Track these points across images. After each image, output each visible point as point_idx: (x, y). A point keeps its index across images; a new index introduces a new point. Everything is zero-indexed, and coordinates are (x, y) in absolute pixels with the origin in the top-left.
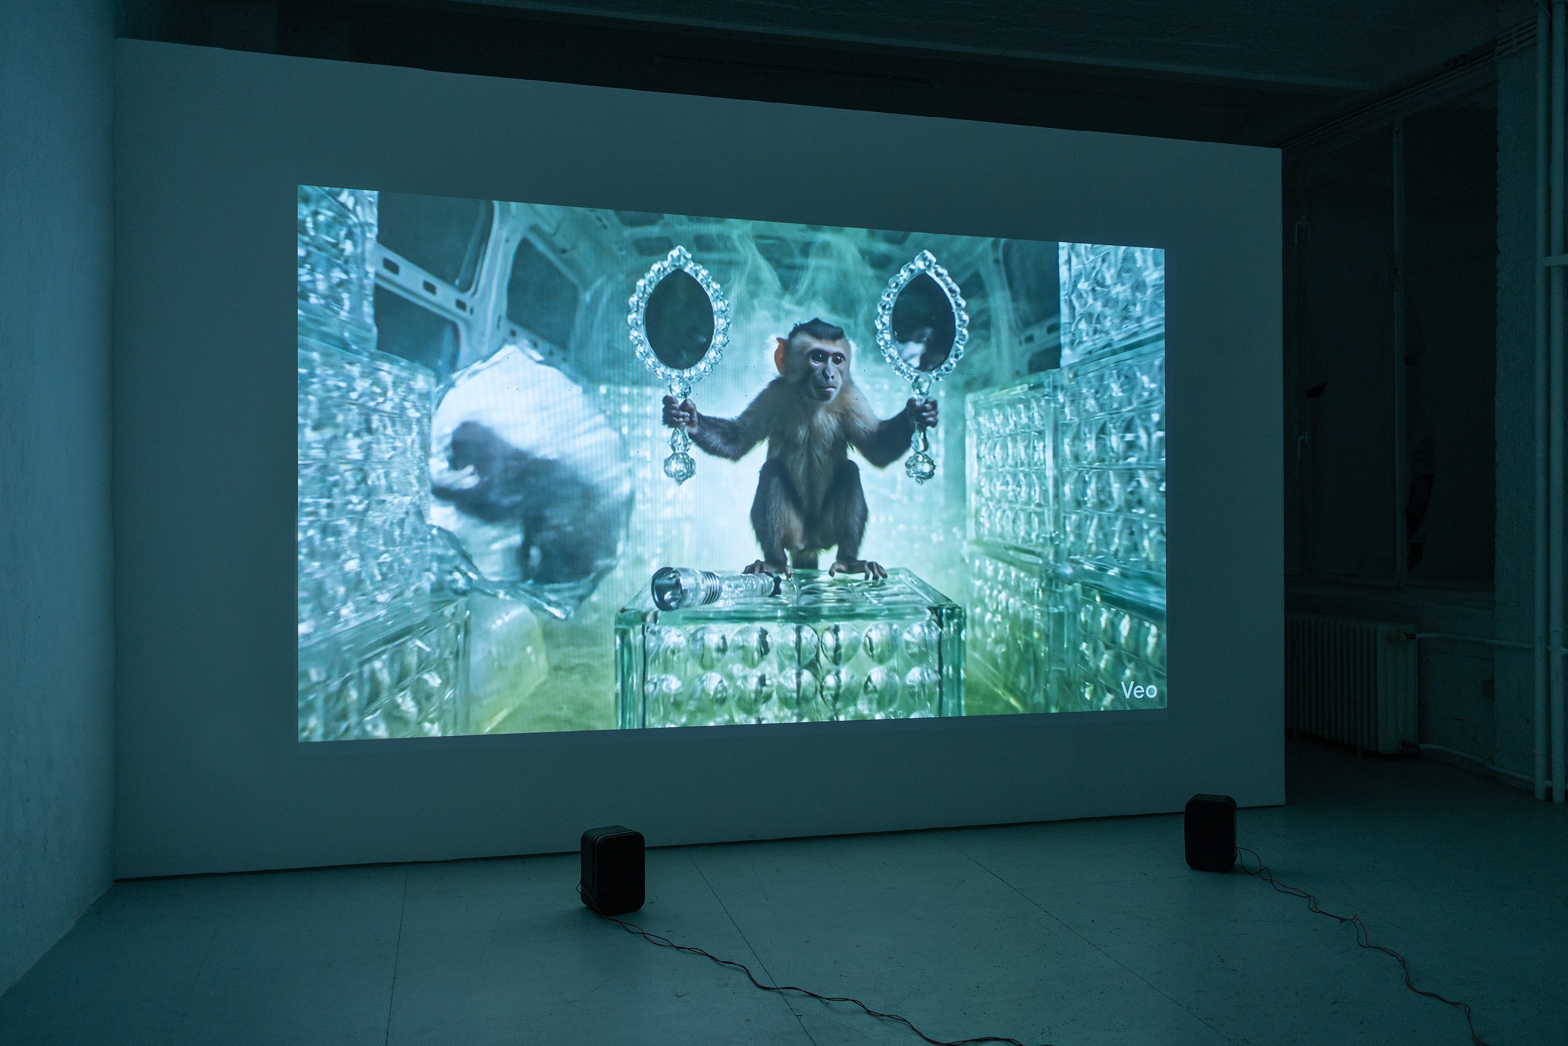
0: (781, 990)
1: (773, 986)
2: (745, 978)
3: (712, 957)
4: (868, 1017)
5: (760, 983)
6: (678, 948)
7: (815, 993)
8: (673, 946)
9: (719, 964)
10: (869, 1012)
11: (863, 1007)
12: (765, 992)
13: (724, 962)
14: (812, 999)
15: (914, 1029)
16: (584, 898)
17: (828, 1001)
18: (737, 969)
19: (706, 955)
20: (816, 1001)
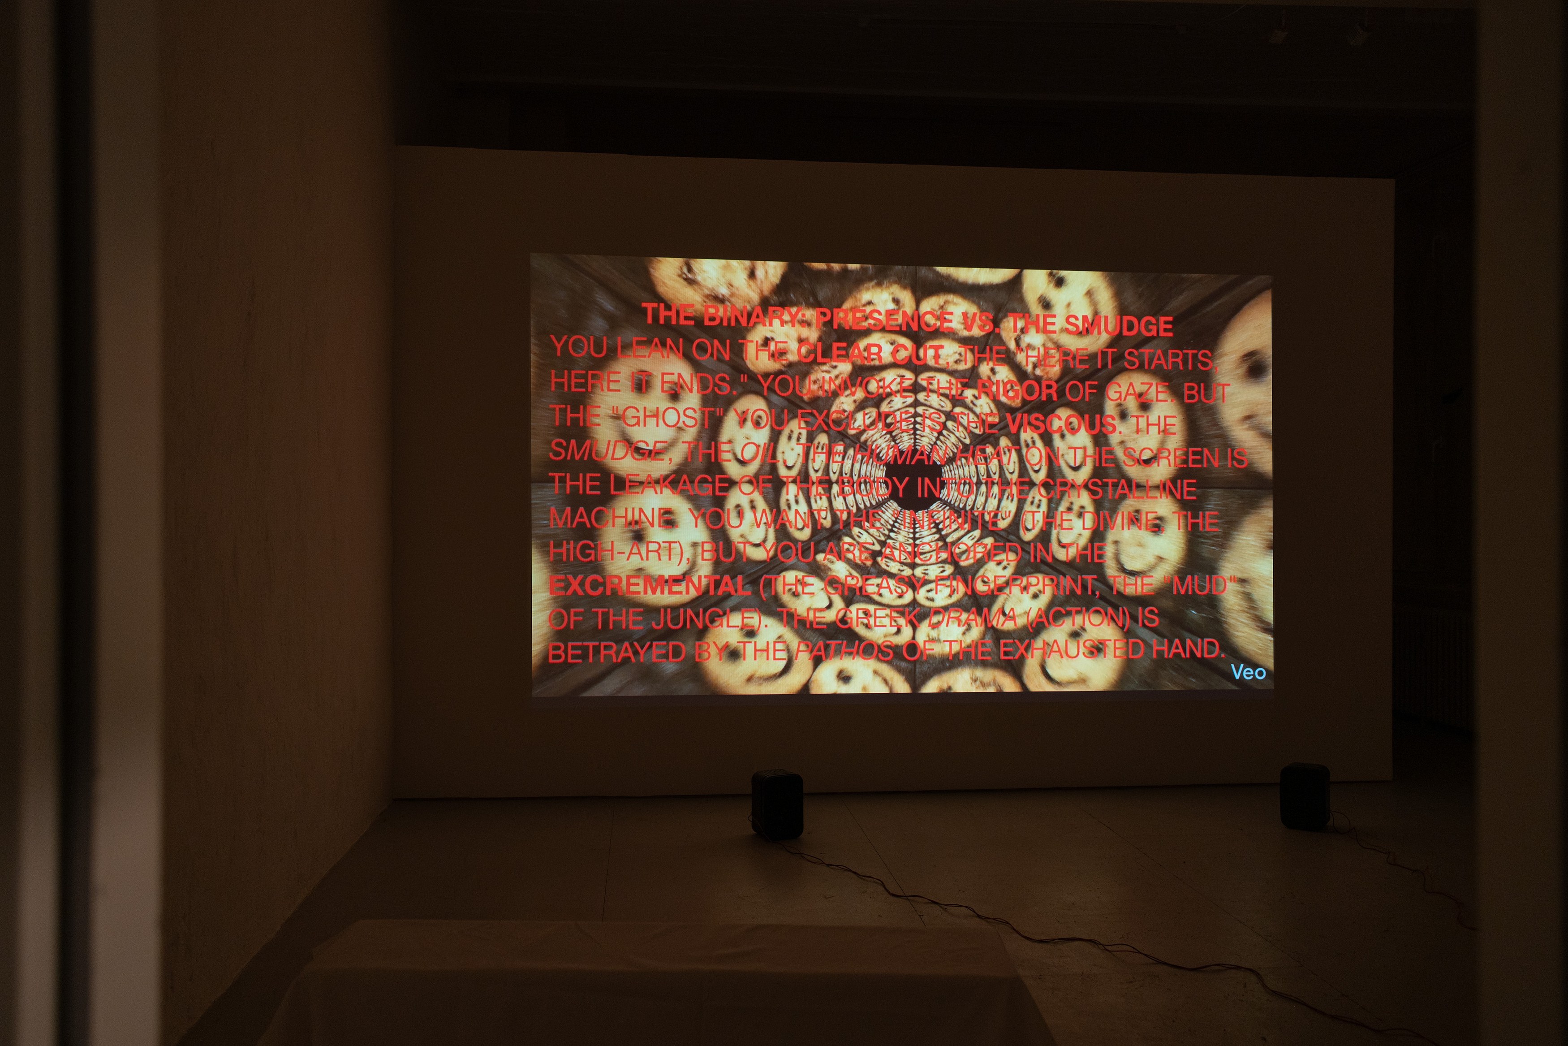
0: (909, 898)
1: (902, 894)
2: (881, 888)
3: (855, 873)
4: (978, 919)
5: (892, 892)
6: (828, 865)
7: (937, 901)
8: (824, 863)
9: (862, 879)
10: (979, 916)
11: (975, 912)
12: (896, 898)
13: (865, 876)
14: (933, 905)
15: (1014, 929)
16: (754, 826)
17: (946, 907)
18: (874, 882)
19: (850, 871)
20: (937, 907)
